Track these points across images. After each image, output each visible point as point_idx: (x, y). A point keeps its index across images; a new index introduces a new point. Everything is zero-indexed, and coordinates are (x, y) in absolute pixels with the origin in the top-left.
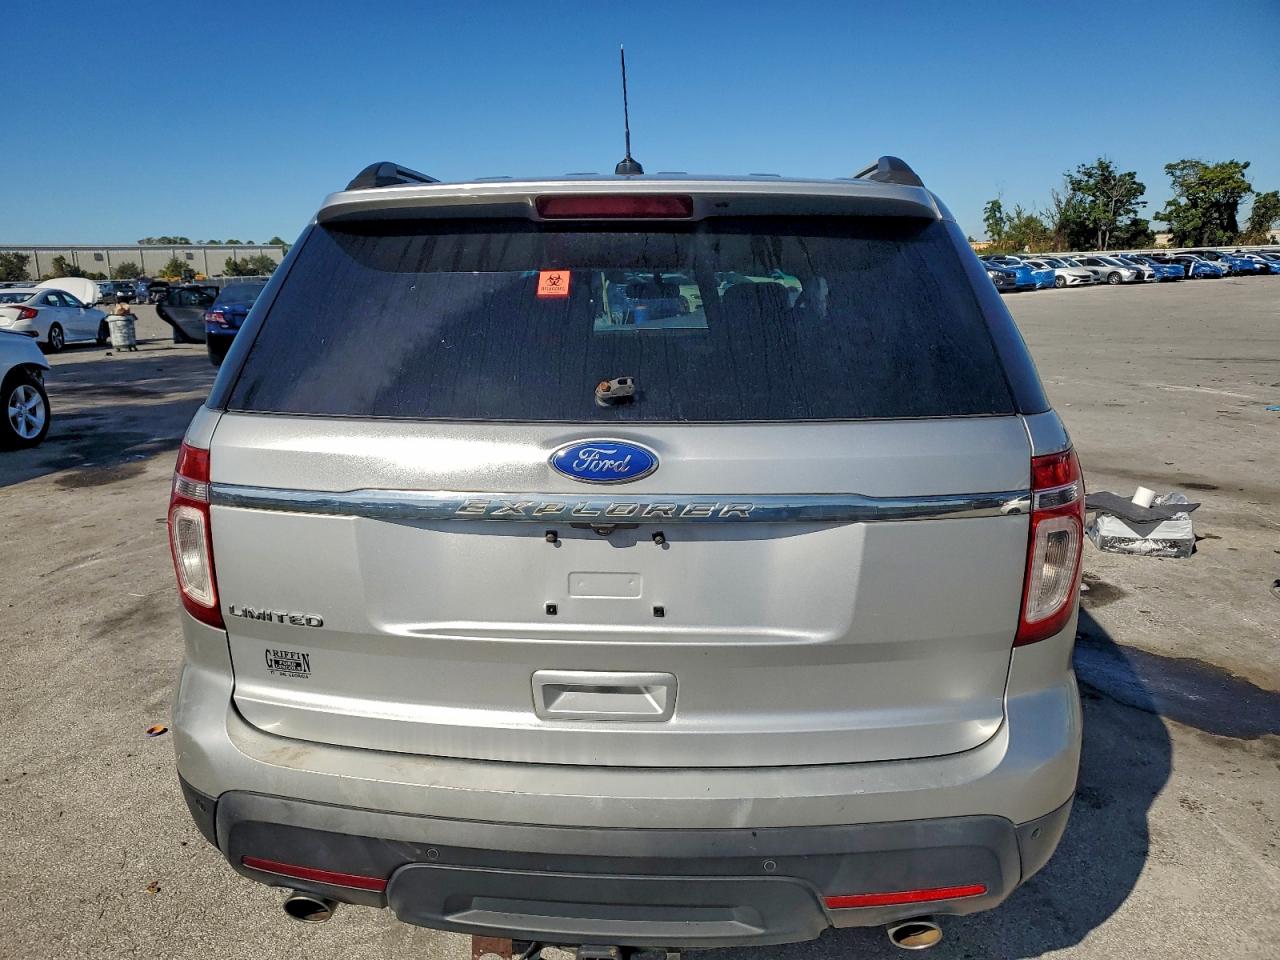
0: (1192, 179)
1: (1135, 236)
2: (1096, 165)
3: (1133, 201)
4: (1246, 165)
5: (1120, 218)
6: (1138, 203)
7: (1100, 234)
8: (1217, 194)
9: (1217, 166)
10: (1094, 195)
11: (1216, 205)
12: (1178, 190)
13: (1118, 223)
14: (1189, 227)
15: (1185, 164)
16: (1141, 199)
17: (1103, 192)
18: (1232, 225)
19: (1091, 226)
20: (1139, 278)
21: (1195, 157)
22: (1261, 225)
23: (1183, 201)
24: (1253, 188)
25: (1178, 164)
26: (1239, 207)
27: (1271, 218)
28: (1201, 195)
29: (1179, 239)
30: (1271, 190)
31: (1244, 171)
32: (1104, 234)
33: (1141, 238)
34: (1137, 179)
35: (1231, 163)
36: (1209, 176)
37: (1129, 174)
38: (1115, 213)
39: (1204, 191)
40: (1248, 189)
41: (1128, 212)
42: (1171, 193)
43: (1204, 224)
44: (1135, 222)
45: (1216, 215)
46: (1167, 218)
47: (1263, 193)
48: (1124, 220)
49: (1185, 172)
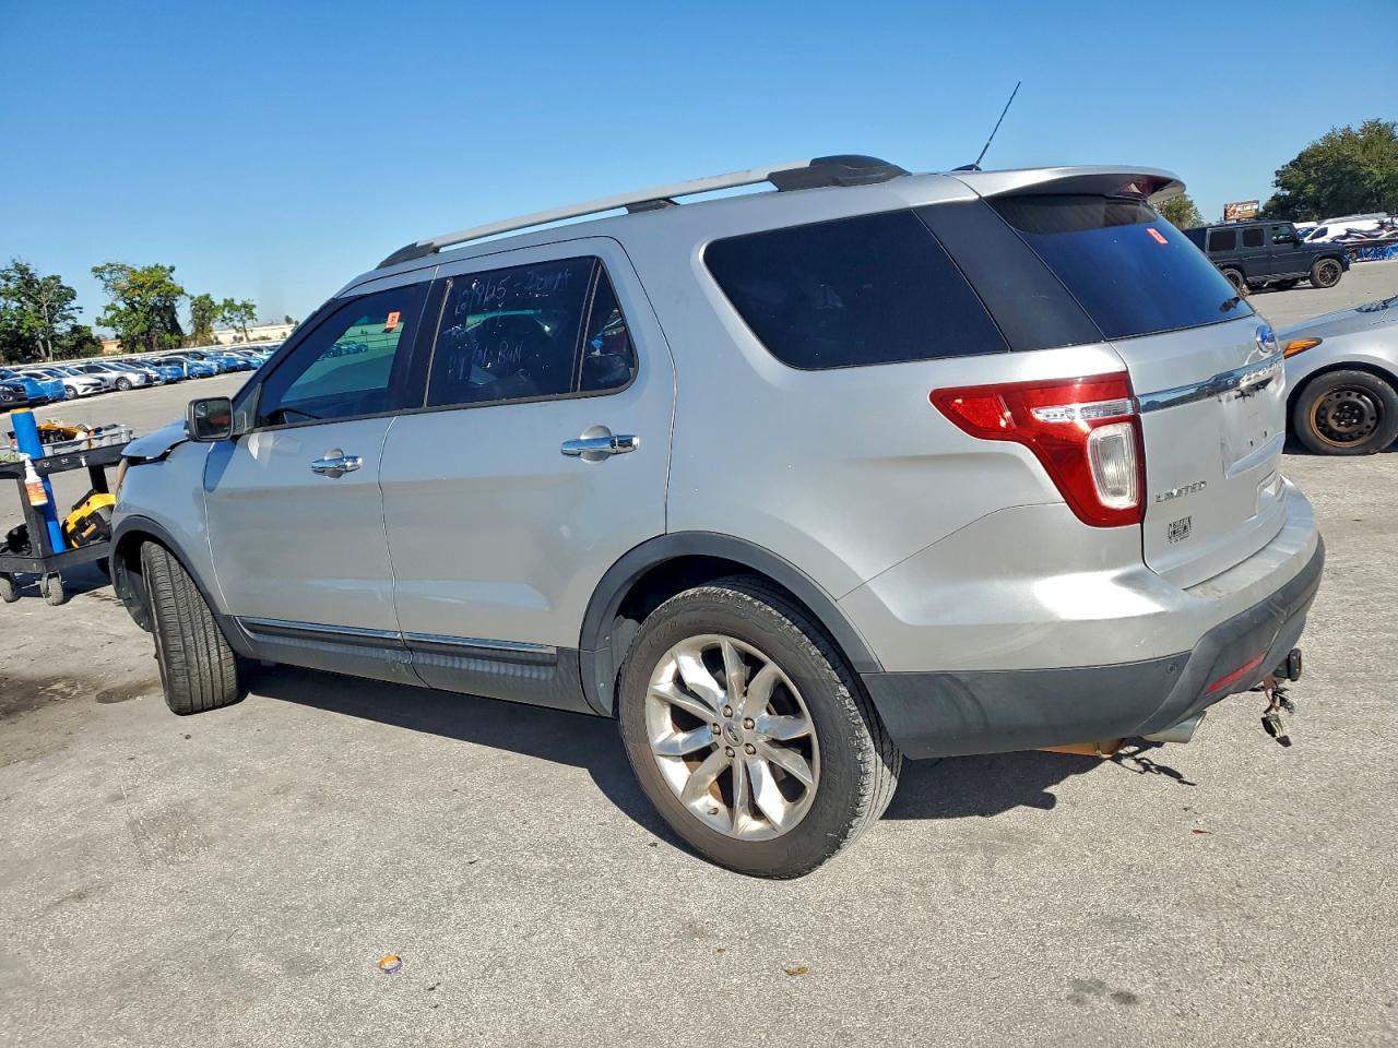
0: (124, 283)
1: (80, 344)
2: (11, 266)
3: (66, 307)
4: (172, 269)
5: (58, 325)
6: (73, 309)
7: (40, 344)
8: (153, 298)
9: (144, 270)
10: (19, 301)
11: (154, 308)
12: (113, 295)
13: (57, 331)
14: (136, 331)
15: (112, 268)
16: (74, 304)
17: (30, 298)
18: (175, 328)
19: (27, 335)
20: (149, 383)
21: (121, 261)
22: (203, 326)
23: (122, 305)
24: (185, 291)
25: (104, 268)
26: (177, 310)
27: (210, 320)
28: (138, 299)
29: (129, 344)
30: (203, 294)
31: (172, 275)
32: (44, 343)
33: (88, 346)
34: (64, 283)
35: (157, 266)
36: (141, 280)
37: (53, 278)
38: (50, 321)
39: (139, 296)
40: (181, 292)
41: (65, 318)
42: (108, 298)
43: (150, 328)
44: (75, 329)
45: (158, 319)
46: (111, 323)
47: (196, 296)
48: (62, 328)
49: (114, 276)
